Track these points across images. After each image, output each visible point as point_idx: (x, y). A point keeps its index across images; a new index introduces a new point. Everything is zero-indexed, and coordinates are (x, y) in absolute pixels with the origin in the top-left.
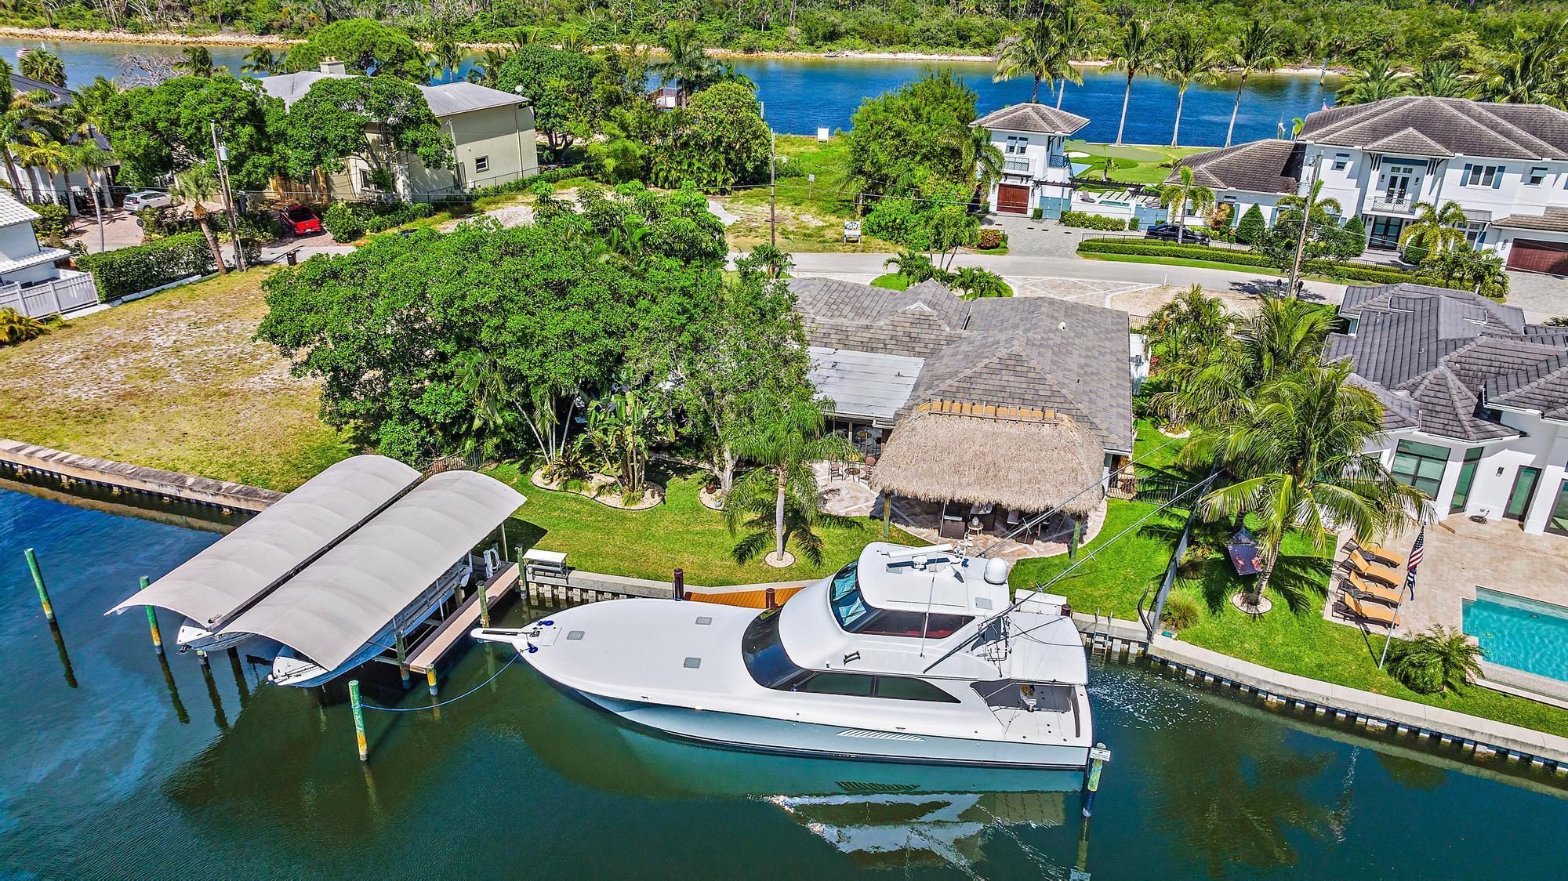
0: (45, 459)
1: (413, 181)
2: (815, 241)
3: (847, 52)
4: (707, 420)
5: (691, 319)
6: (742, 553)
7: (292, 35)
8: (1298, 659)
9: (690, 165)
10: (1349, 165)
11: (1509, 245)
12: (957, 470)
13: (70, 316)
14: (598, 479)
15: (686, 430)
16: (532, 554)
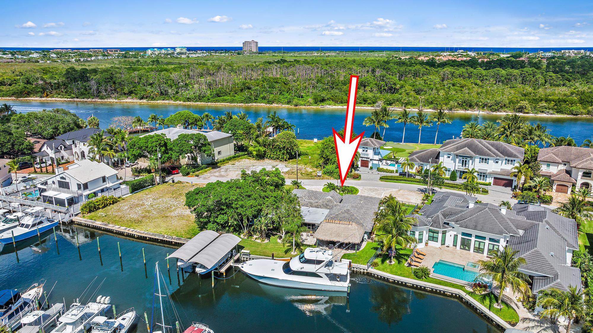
0: (132, 231)
1: (202, 159)
2: (310, 176)
3: (327, 106)
4: (279, 223)
5: (276, 203)
6: (286, 252)
7: (150, 100)
8: (397, 272)
9: (276, 153)
10: (451, 157)
11: (493, 179)
12: (331, 234)
13: (124, 196)
14: (255, 237)
15: (275, 226)
16: (243, 251)
